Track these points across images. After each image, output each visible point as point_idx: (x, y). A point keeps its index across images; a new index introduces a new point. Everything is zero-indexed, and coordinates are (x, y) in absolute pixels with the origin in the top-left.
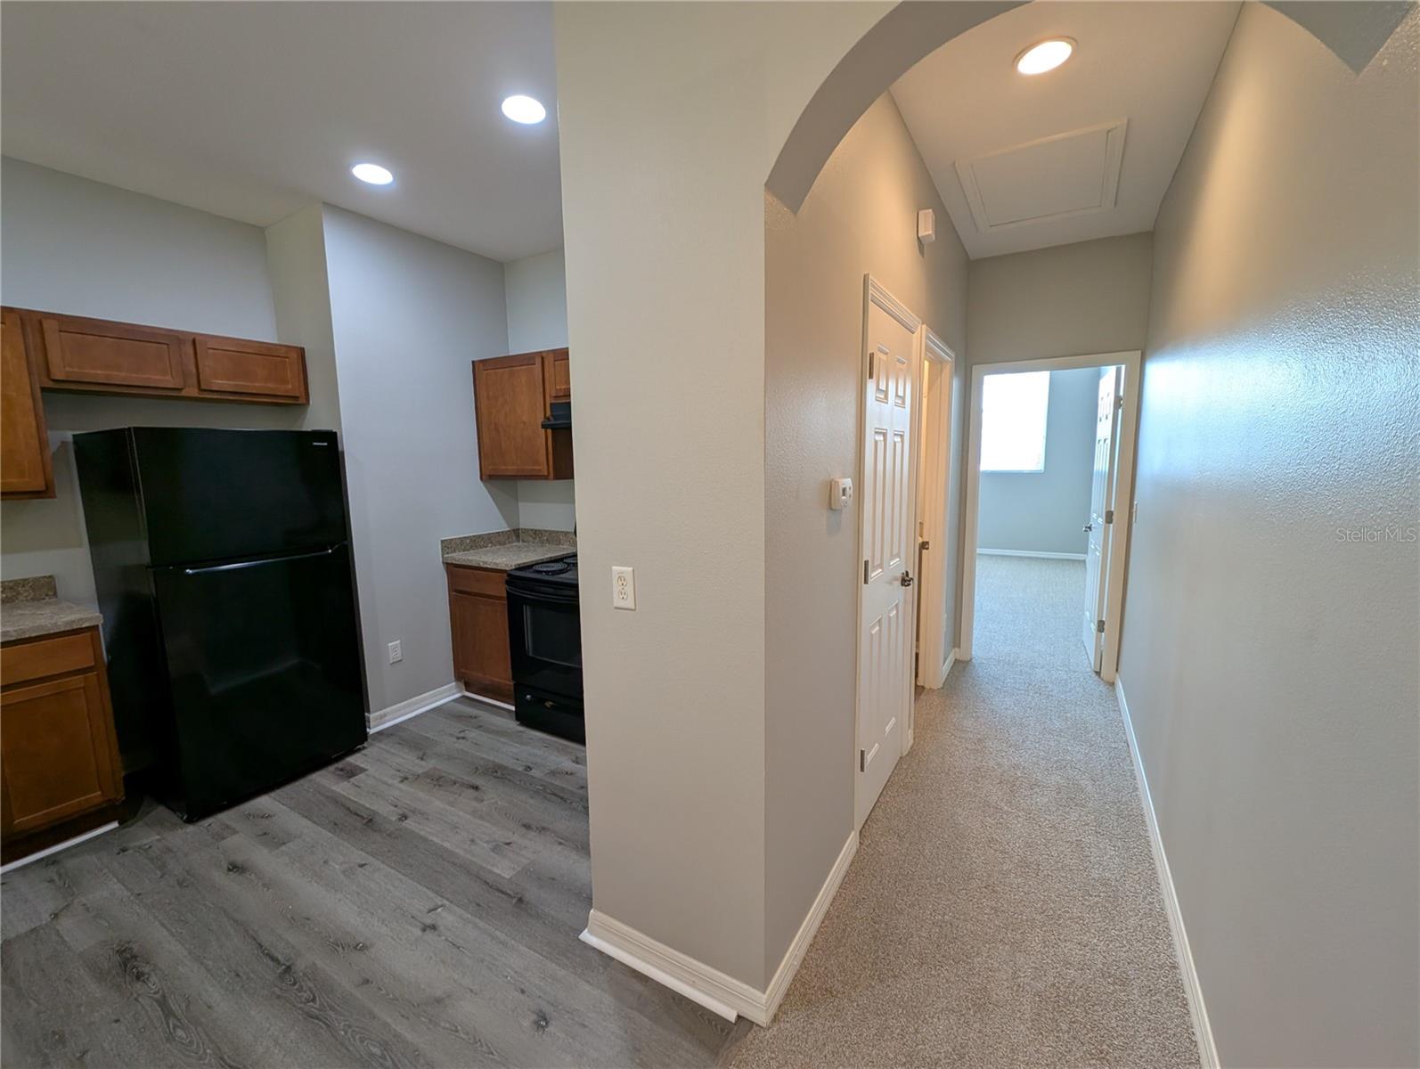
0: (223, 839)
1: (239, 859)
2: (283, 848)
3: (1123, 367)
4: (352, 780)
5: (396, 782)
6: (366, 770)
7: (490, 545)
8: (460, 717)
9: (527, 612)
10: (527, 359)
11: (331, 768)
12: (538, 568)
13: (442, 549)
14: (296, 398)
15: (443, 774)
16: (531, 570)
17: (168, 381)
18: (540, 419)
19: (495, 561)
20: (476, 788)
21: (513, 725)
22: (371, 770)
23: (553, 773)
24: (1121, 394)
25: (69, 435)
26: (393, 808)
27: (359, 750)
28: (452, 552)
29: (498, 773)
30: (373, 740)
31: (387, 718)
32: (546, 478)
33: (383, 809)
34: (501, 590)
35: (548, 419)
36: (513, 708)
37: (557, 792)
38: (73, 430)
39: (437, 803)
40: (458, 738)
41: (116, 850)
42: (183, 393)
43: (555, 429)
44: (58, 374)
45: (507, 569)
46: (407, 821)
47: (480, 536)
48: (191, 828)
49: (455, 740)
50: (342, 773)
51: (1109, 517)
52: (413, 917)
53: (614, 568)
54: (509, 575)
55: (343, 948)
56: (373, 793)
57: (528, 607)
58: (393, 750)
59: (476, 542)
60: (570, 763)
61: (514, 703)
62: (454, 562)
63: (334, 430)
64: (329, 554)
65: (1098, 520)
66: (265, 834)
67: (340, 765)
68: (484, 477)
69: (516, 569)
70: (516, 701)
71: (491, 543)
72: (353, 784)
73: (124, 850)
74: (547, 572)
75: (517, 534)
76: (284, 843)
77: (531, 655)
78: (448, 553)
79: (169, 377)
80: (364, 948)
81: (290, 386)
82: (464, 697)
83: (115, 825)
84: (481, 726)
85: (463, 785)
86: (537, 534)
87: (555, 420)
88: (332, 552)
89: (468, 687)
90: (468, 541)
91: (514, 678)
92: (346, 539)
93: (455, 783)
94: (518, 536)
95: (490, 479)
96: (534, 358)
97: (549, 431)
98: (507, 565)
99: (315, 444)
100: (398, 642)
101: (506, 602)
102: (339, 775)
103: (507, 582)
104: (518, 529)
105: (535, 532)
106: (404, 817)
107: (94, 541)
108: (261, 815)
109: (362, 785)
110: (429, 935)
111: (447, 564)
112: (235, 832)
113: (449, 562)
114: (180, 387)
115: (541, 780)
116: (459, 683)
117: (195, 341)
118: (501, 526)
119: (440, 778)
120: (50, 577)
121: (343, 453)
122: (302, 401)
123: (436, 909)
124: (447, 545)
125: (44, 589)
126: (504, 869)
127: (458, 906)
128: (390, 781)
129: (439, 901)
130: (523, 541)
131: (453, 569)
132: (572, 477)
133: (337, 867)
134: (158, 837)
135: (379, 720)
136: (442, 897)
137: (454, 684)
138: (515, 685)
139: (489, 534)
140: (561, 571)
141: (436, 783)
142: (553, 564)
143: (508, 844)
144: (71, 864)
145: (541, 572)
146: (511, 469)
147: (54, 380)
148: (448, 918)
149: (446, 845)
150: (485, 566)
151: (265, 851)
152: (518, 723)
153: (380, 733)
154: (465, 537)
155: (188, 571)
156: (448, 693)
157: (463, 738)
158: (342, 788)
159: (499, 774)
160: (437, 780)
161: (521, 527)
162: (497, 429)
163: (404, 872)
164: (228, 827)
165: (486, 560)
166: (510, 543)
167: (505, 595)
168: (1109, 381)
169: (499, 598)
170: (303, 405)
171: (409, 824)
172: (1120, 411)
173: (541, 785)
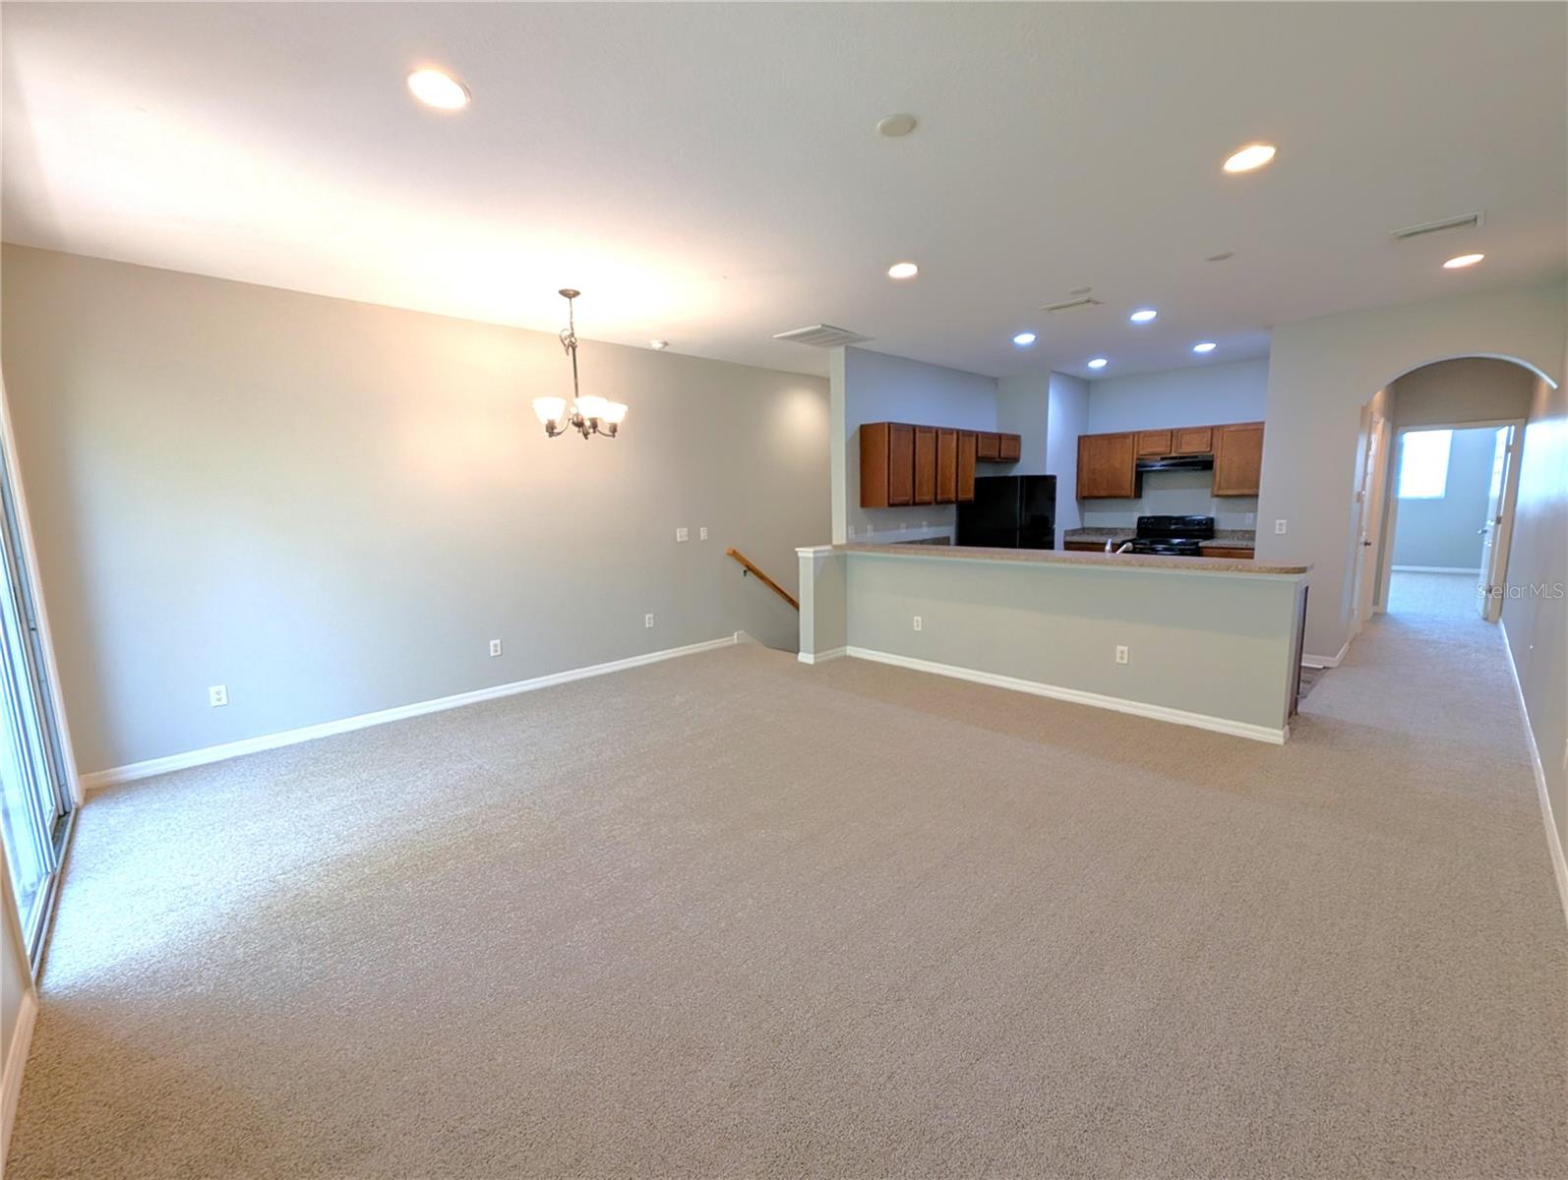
3: (1513, 428)
10: (1122, 436)
18: (1129, 466)
24: (1511, 443)
32: (1129, 497)
51: (1498, 521)
65: (1490, 524)
68: (1079, 498)
75: (1084, 530)
95: (1083, 498)
96: (1127, 435)
97: (1135, 473)
104: (1084, 528)
105: (1098, 529)
118: (1079, 526)
146: (1096, 492)
161: (1086, 527)
162: (1093, 472)
168: (1503, 435)
172: (1510, 454)
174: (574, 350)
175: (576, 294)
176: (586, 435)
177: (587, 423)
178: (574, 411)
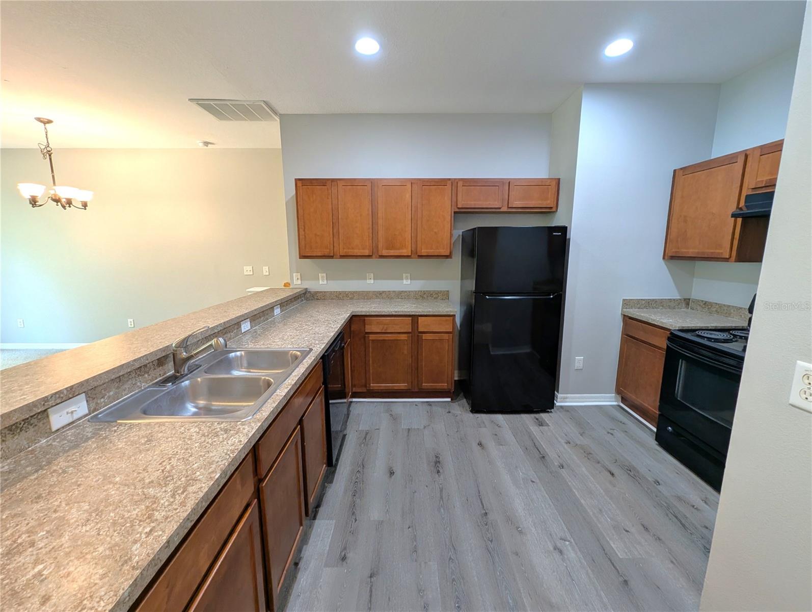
0: (480, 427)
1: (483, 442)
2: (501, 447)
4: (541, 427)
5: (563, 441)
6: (549, 426)
7: (661, 307)
8: (613, 419)
9: (682, 367)
10: (730, 160)
11: (533, 415)
12: (700, 333)
13: (623, 305)
14: (551, 208)
15: (593, 453)
16: (693, 334)
17: (496, 204)
18: (733, 208)
19: (662, 320)
20: (613, 474)
21: (653, 443)
22: (552, 427)
23: (680, 499)
25: (460, 232)
26: (557, 456)
27: (548, 412)
28: (629, 309)
29: (631, 472)
30: (558, 409)
31: (568, 400)
32: (726, 260)
33: (551, 454)
34: (663, 343)
35: (741, 209)
36: (655, 430)
37: (679, 516)
38: (463, 229)
39: (584, 469)
40: (608, 433)
41: (447, 411)
42: (501, 210)
43: (746, 218)
44: (460, 206)
45: (671, 328)
46: (563, 470)
47: (653, 300)
48: (471, 415)
49: (606, 433)
50: (536, 421)
52: (551, 535)
53: (799, 362)
54: (671, 333)
55: (511, 524)
56: (549, 442)
57: (684, 361)
58: (566, 421)
59: (649, 304)
60: (699, 500)
61: (656, 426)
62: (629, 315)
63: (566, 226)
64: (550, 298)
66: (496, 435)
67: (537, 416)
68: (666, 258)
69: (679, 330)
70: (658, 426)
71: (663, 306)
72: (540, 430)
73: (449, 412)
74: (709, 339)
75: (687, 302)
76: (502, 445)
77: (679, 399)
78: (626, 308)
79: (496, 203)
80: (521, 532)
81: (549, 202)
82: (619, 406)
83: (449, 400)
84: (626, 432)
85: (604, 466)
86: (706, 304)
87: (748, 210)
88: (553, 298)
89: (624, 400)
90: (644, 302)
91: (660, 409)
92: (562, 291)
93: (599, 463)
94: (688, 304)
95: (671, 259)
96: (737, 157)
97: (740, 220)
98: (671, 325)
99: (554, 234)
100: (582, 358)
101: (665, 353)
102: (535, 421)
103: (669, 339)
104: (689, 299)
105: (706, 303)
106: (562, 467)
107: (462, 279)
108: (497, 424)
109: (545, 434)
110: (556, 555)
111: (624, 315)
112: (485, 427)
113: (626, 314)
114: (500, 207)
115: (666, 498)
116: (618, 396)
117: (510, 183)
118: (673, 294)
119: (590, 454)
120: (448, 291)
121: (569, 239)
122: (554, 210)
123: (565, 540)
124: (626, 303)
125: (444, 296)
126: (618, 548)
127: (580, 551)
128: (560, 439)
129: (569, 537)
130: (692, 309)
131: (628, 320)
132: (761, 261)
133: (521, 474)
134: (460, 413)
135: (563, 399)
136: (571, 535)
137: (614, 395)
138: (660, 415)
139: (662, 299)
140: (726, 341)
141: (586, 455)
142: (717, 333)
143: (627, 531)
144: (434, 408)
145: (703, 337)
146: (691, 252)
147: (458, 208)
148: (572, 554)
149: (583, 501)
150: (653, 323)
151: (494, 444)
152: (657, 443)
153: (562, 407)
154: (642, 299)
155: (487, 297)
156: (609, 400)
157: (612, 434)
158: (534, 429)
159: (632, 474)
160: (588, 454)
161: (692, 298)
162: (685, 221)
163: (553, 501)
164: (484, 423)
165: (655, 318)
166: (678, 308)
167: (665, 347)
169: (660, 348)
170: (554, 212)
171: (563, 472)
173: (666, 503)
174: (50, 155)
175: (50, 122)
176: (64, 207)
177: (63, 201)
178: (52, 192)
